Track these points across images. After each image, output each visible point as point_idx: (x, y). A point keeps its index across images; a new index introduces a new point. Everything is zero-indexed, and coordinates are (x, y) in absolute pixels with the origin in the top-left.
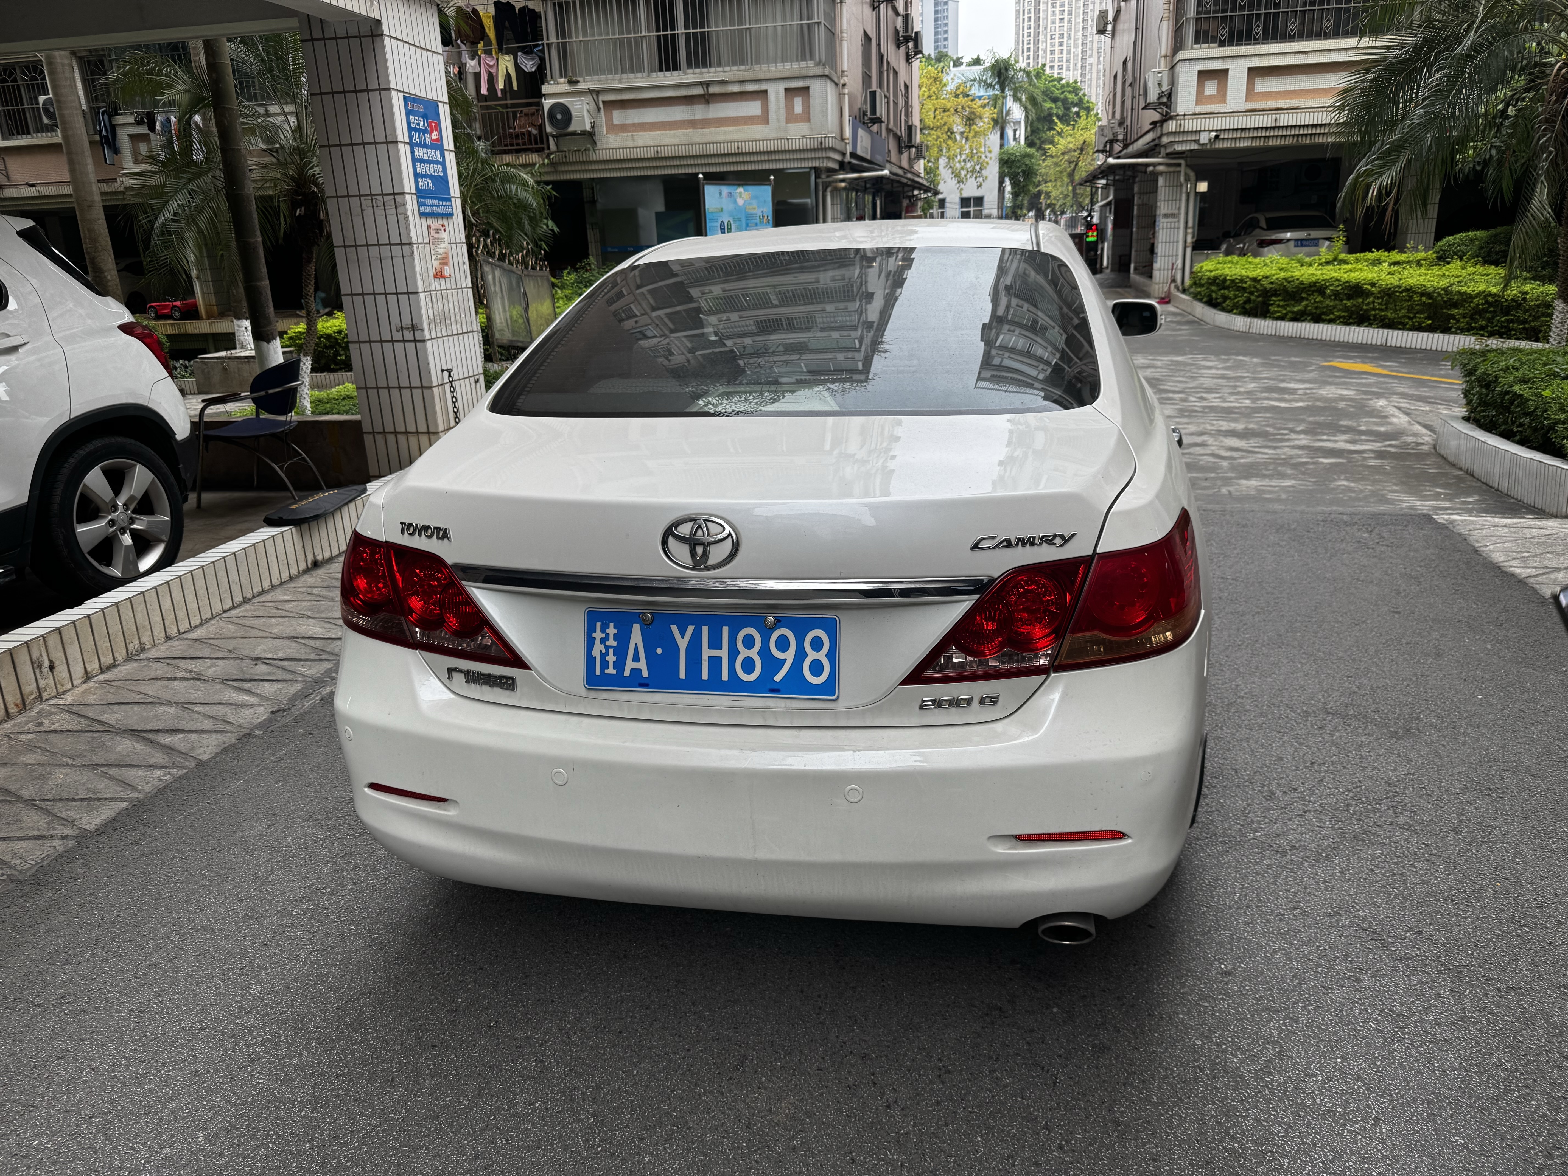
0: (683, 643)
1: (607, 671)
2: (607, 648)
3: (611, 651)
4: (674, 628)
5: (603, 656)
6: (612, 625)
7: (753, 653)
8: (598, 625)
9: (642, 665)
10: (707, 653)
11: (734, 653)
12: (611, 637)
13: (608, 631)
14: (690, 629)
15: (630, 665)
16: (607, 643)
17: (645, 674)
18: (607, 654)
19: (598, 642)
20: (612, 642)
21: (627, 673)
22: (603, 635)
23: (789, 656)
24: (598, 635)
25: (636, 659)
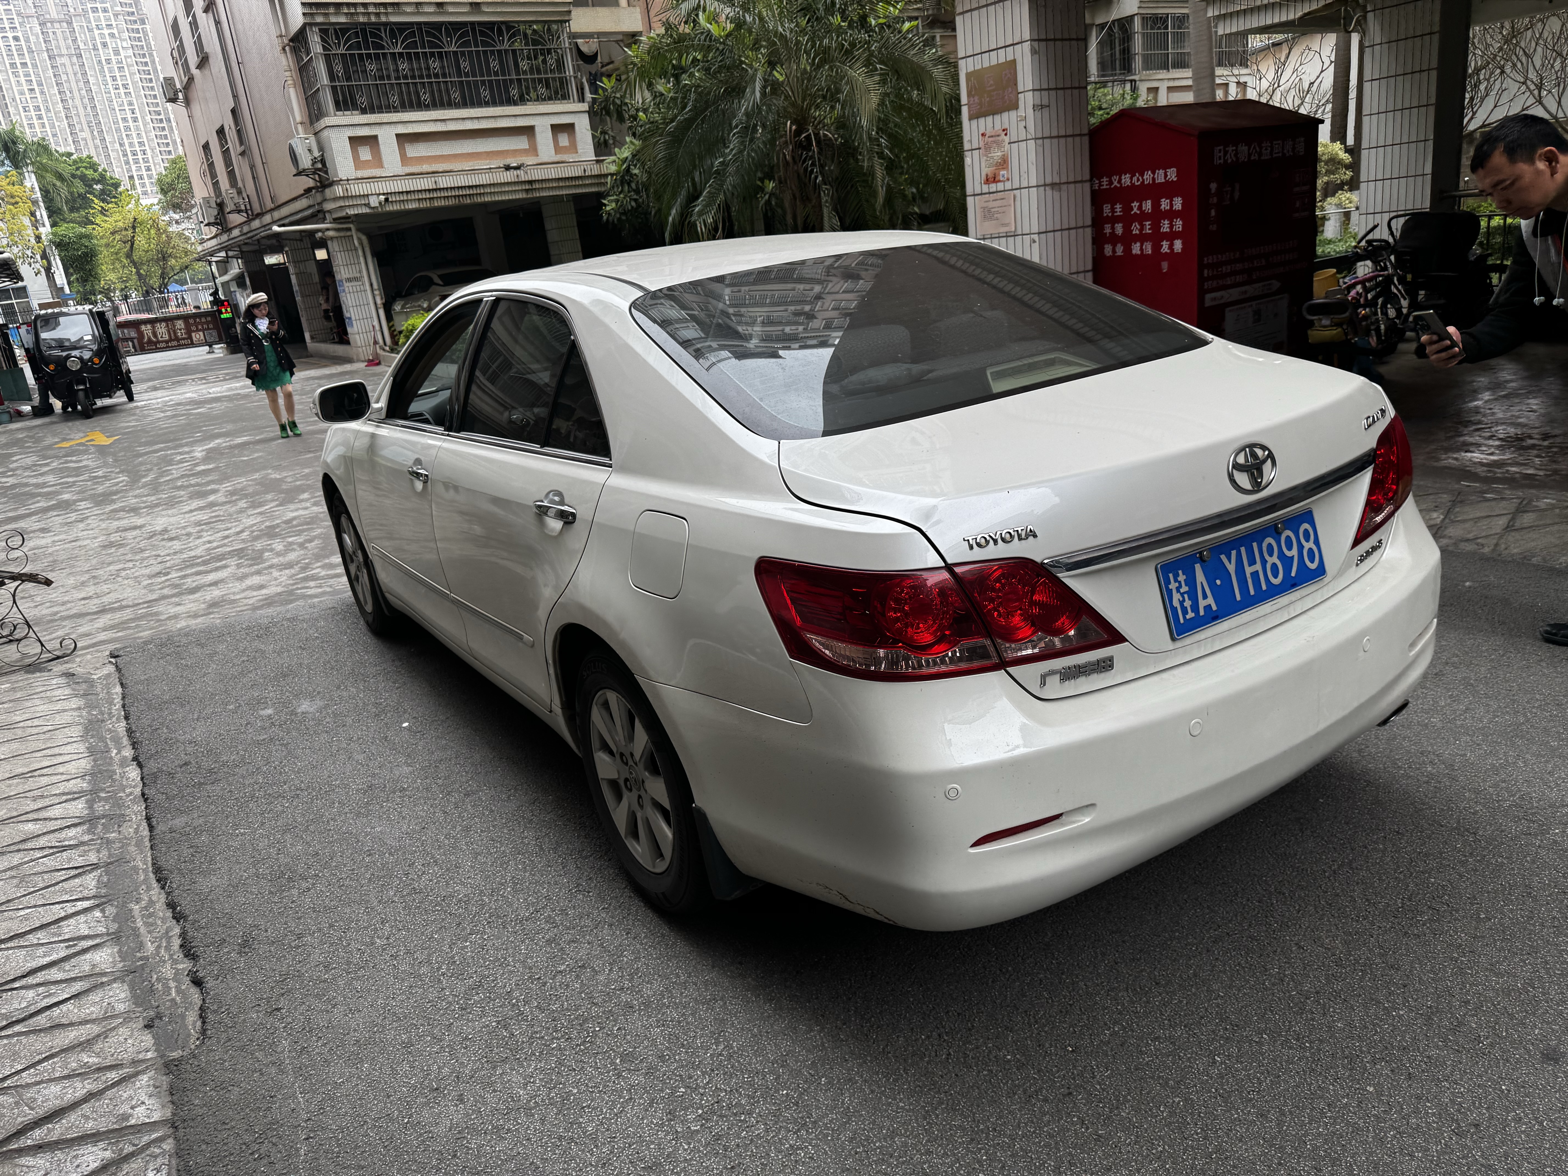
0: (1231, 568)
1: (1188, 617)
2: (1182, 594)
3: (1186, 596)
4: (1223, 557)
5: (1182, 603)
6: (1180, 572)
7: (1275, 559)
8: (1171, 575)
9: (1210, 600)
10: (1249, 570)
11: (1264, 562)
12: (1183, 583)
13: (1179, 579)
14: (1234, 553)
15: (1202, 604)
16: (1182, 591)
17: (1214, 608)
18: (1184, 600)
19: (1174, 592)
20: (1184, 589)
21: (1202, 613)
22: (1177, 584)
23: (1294, 552)
24: (1173, 586)
25: (1205, 597)
